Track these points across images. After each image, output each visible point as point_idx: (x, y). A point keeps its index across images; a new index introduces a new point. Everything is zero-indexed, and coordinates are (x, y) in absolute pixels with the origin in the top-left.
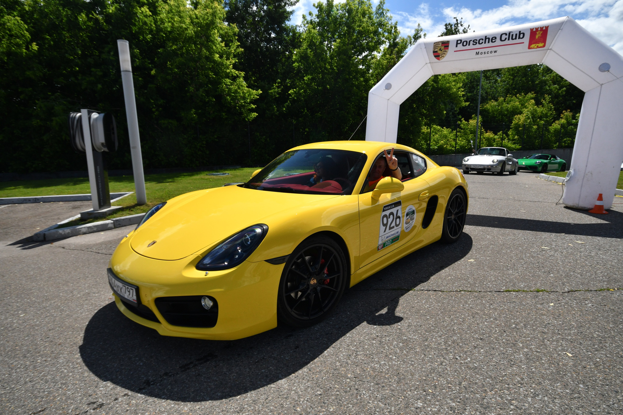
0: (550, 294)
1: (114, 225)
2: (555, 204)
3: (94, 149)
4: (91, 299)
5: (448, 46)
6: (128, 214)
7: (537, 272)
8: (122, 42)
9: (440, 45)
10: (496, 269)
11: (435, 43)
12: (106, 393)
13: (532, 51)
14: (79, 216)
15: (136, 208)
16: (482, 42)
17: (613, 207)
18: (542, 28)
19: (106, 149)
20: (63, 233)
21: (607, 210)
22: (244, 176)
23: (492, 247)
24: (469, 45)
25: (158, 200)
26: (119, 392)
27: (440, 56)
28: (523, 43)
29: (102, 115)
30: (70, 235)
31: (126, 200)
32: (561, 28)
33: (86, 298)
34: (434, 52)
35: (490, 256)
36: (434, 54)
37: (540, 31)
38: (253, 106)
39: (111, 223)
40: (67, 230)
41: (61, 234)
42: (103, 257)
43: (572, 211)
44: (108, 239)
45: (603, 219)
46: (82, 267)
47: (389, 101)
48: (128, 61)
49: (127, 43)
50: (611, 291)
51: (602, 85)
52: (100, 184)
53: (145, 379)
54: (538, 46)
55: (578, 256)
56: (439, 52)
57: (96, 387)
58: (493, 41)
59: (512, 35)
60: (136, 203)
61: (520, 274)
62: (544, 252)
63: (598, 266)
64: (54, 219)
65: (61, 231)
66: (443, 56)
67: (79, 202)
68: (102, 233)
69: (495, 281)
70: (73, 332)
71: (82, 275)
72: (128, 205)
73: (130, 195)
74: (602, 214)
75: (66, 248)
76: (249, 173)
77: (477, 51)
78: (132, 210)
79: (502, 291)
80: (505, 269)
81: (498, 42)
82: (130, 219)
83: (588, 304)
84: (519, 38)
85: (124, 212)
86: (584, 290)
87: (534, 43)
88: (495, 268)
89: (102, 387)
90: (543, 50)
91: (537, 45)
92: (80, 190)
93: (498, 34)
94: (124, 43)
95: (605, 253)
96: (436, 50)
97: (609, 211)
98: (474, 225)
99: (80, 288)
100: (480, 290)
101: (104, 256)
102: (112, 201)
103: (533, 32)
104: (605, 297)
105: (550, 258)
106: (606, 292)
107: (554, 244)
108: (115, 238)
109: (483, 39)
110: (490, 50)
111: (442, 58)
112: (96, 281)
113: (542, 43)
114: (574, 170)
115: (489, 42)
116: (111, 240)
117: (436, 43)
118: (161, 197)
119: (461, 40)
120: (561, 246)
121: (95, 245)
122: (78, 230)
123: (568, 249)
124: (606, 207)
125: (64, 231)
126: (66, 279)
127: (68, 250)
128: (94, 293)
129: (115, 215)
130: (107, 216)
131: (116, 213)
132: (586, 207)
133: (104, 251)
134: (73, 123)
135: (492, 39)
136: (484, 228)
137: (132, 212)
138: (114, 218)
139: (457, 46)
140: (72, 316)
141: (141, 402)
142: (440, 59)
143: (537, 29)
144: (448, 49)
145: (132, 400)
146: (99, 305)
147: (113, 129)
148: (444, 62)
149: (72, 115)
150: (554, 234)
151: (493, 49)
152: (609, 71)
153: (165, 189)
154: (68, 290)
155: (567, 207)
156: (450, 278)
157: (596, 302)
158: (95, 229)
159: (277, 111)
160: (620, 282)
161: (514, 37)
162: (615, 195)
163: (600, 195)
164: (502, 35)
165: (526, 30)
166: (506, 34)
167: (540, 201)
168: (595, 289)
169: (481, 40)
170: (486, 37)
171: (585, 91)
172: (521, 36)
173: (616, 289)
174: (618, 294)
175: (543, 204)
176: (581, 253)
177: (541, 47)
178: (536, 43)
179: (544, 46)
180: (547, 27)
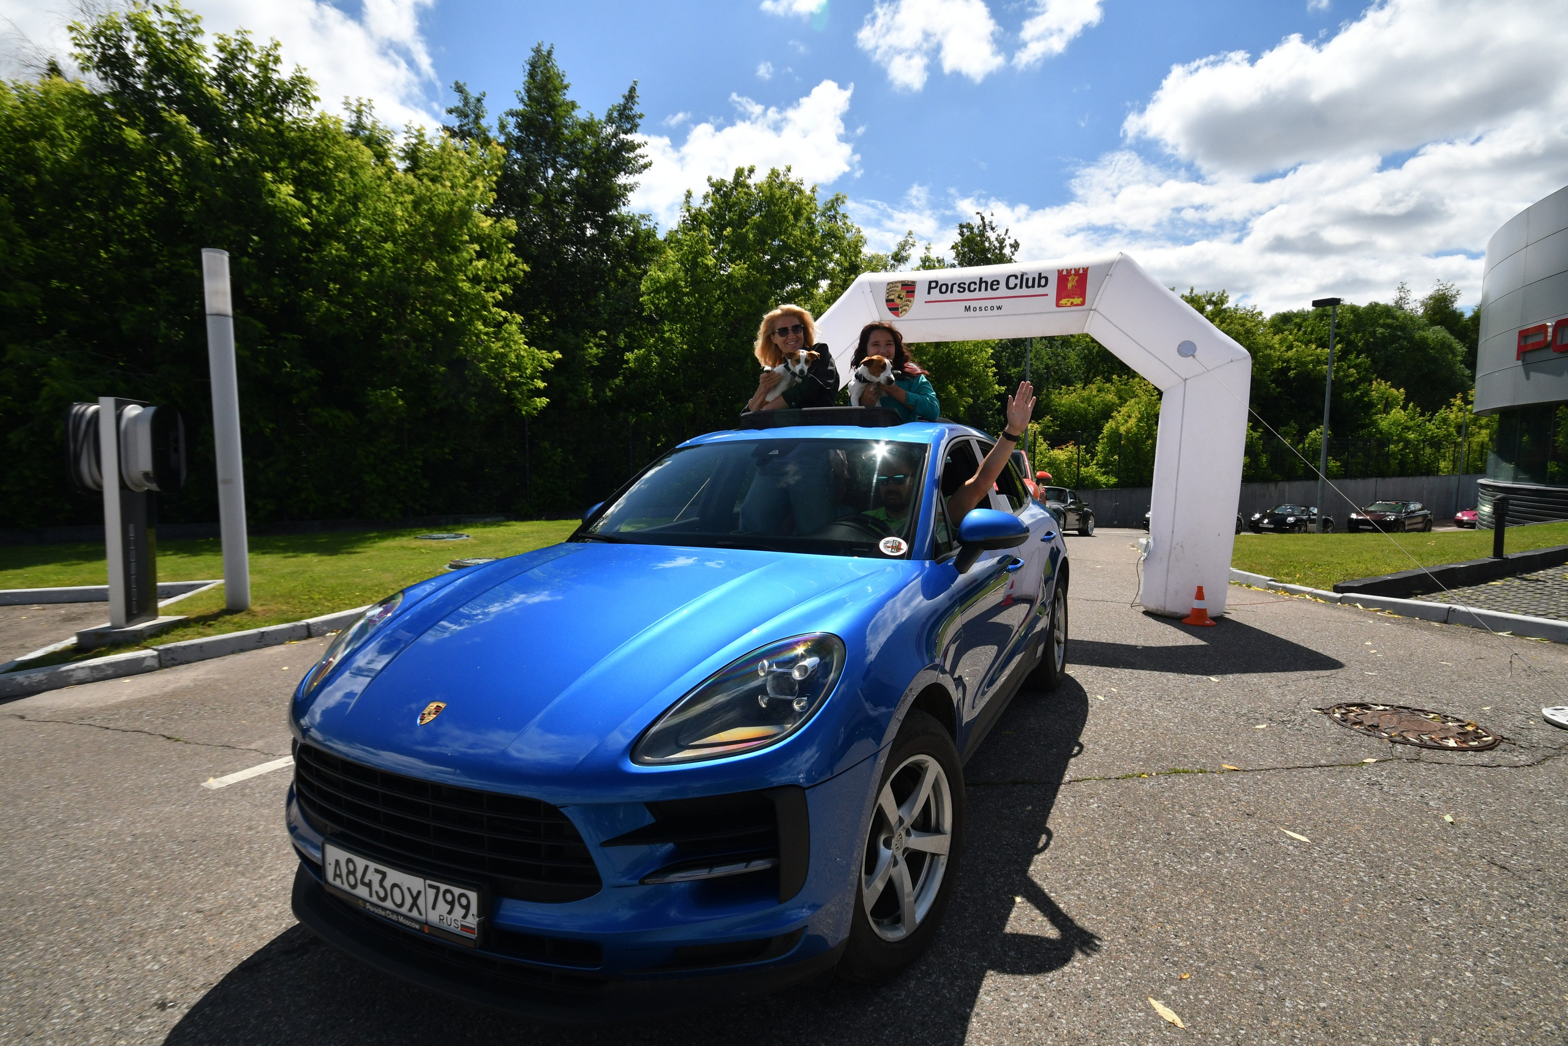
1: (160, 661)
2: (1129, 606)
3: (123, 486)
4: (67, 835)
5: (913, 292)
6: (199, 633)
8: (211, 254)
9: (899, 289)
11: (888, 284)
12: (63, 1029)
13: (1063, 312)
14: (73, 640)
15: (221, 619)
16: (975, 289)
17: (1229, 612)
18: (1077, 271)
19: (154, 487)
20: (26, 683)
21: (1215, 619)
22: (504, 541)
24: (952, 292)
25: (280, 599)
26: (94, 1026)
27: (900, 310)
28: (1047, 295)
29: (151, 410)
30: (44, 687)
31: (202, 599)
32: (1109, 275)
33: (55, 833)
34: (887, 301)
36: (887, 305)
37: (1075, 275)
38: (541, 384)
39: (153, 657)
40: (38, 676)
41: (21, 684)
42: (117, 737)
43: (1153, 620)
44: (139, 696)
45: (1200, 637)
46: (60, 761)
48: (225, 293)
49: (225, 256)
50: (1144, 777)
51: (1185, 380)
52: (133, 565)
53: (157, 996)
54: (1072, 303)
55: (1117, 712)
56: (898, 301)
57: (45, 1017)
58: (995, 287)
59: (1027, 279)
60: (224, 607)
63: (1143, 731)
64: (9, 648)
65: (20, 677)
66: (905, 310)
67: (81, 605)
68: (127, 680)
70: (12, 907)
71: (56, 780)
72: (202, 614)
73: (213, 588)
74: (1202, 626)
75: (28, 717)
76: (518, 534)
77: (968, 304)
78: (210, 626)
81: (1002, 291)
82: (201, 646)
83: (1093, 803)
84: (1039, 285)
85: (189, 631)
86: (1097, 777)
87: (1065, 297)
89: (58, 1017)
90: (1082, 310)
91: (1071, 300)
92: (87, 576)
93: (1001, 275)
94: (218, 255)
95: (1167, 704)
96: (891, 297)
97: (1220, 620)
99: (46, 809)
101: (119, 735)
102: (161, 604)
103: (1063, 277)
104: (1127, 790)
106: (1134, 781)
108: (156, 692)
109: (975, 284)
110: (989, 303)
111: (904, 313)
112: (88, 795)
113: (1078, 298)
114: (1154, 539)
115: (986, 289)
116: (146, 698)
117: (892, 283)
118: (290, 593)
119: (937, 282)
120: (1096, 693)
121: (101, 709)
122: (65, 674)
123: (1106, 698)
124: (1212, 612)
125: (28, 677)
126: (15, 790)
127: (33, 723)
128: (77, 821)
129: (164, 637)
130: (145, 640)
131: (167, 633)
132: (1178, 613)
133: (121, 724)
134: (77, 427)
135: (992, 284)
137: (209, 630)
138: (162, 643)
139: (929, 293)
140: (14, 873)
141: (139, 1042)
142: (900, 315)
143: (1069, 271)
144: (913, 296)
145: (119, 1039)
146: (84, 846)
147: (176, 440)
148: (908, 320)
149: (77, 408)
150: (1095, 668)
151: (996, 303)
152: (1194, 356)
153: (304, 572)
154: (15, 816)
155: (1147, 613)
157: (1108, 799)
158: (110, 672)
159: (595, 397)
160: (1167, 760)
161: (1030, 284)
162: (1249, 587)
163: (1200, 589)
164: (1008, 278)
165: (1050, 271)
166: (1016, 277)
167: (1106, 599)
168: (1117, 776)
169: (972, 285)
170: (981, 279)
171: (1162, 390)
172: (1043, 282)
173: (1154, 774)
174: (1151, 784)
175: (1109, 605)
176: (1125, 705)
177: (1077, 305)
178: (1068, 296)
179: (1083, 303)
180: (1086, 270)
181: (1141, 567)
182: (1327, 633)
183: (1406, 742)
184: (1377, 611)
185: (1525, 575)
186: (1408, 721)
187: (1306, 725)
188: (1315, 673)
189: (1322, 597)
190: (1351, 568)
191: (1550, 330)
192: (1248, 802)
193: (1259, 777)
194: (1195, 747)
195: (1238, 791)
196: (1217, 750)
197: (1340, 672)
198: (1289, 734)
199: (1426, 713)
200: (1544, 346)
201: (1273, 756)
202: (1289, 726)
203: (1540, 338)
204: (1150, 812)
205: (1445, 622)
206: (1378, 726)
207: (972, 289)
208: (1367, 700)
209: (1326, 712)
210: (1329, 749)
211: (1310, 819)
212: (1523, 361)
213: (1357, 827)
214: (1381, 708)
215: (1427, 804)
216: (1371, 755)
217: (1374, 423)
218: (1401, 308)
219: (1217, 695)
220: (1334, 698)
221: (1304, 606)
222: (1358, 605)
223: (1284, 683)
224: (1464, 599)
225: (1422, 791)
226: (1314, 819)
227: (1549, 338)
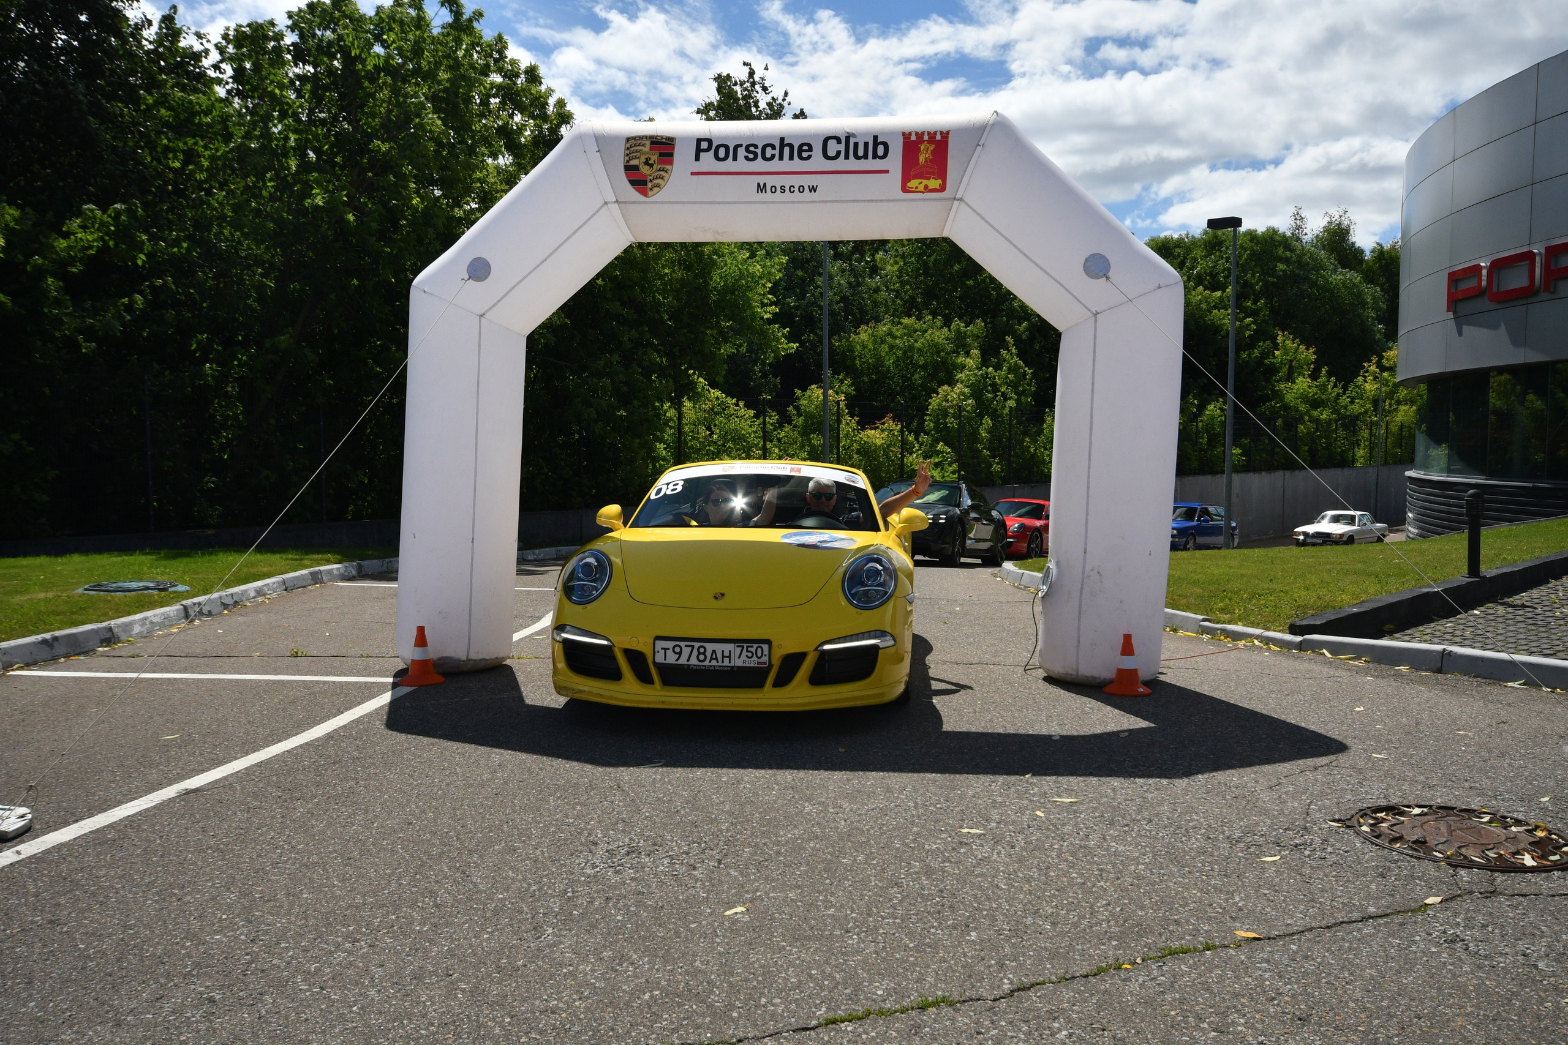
0: (957, 1010)
2: (1020, 670)
5: (671, 155)
7: (933, 930)
9: (647, 149)
10: (809, 938)
11: (628, 139)
13: (912, 200)
16: (773, 156)
17: (1164, 670)
18: (932, 135)
21: (1147, 683)
23: (813, 848)
24: (735, 159)
27: (650, 185)
28: (887, 172)
32: (981, 143)
34: (628, 168)
35: (799, 887)
36: (627, 176)
37: (929, 142)
43: (1062, 691)
45: (1137, 714)
47: (483, 319)
50: (1126, 969)
51: (1096, 314)
54: (926, 187)
55: (1054, 854)
56: (645, 170)
58: (805, 155)
59: (856, 145)
61: (881, 945)
62: (962, 850)
63: (1102, 883)
66: (658, 186)
69: (799, 986)
74: (1135, 696)
77: (762, 179)
79: (814, 1023)
80: (837, 932)
81: (817, 161)
83: (1060, 1030)
84: (875, 156)
86: (1053, 978)
87: (915, 178)
88: (809, 933)
90: (941, 199)
91: (925, 182)
93: (815, 136)
95: (1125, 832)
96: (633, 163)
97: (1154, 684)
98: (771, 768)
100: (741, 1035)
103: (912, 142)
104: (1106, 997)
105: (977, 871)
106: (1112, 978)
107: (995, 815)
109: (773, 147)
110: (796, 181)
111: (656, 189)
113: (936, 179)
114: (1058, 563)
115: (791, 158)
117: (634, 138)
119: (710, 141)
120: (1014, 822)
123: (1031, 830)
124: (1144, 674)
132: (1096, 678)
135: (800, 150)
136: (802, 774)
139: (697, 158)
142: (650, 193)
143: (920, 135)
144: (671, 163)
148: (662, 203)
150: (1001, 779)
151: (807, 180)
152: (1108, 278)
155: (1050, 680)
156: (647, 996)
157: (1081, 1019)
160: (1152, 932)
161: (861, 153)
162: (1175, 630)
163: (1127, 638)
164: (826, 140)
165: (891, 133)
166: (839, 141)
167: (985, 660)
168: (1084, 972)
169: (769, 149)
170: (782, 139)
171: (1061, 330)
172: (881, 150)
173: (1139, 960)
174: (1141, 980)
175: (991, 671)
176: (1063, 840)
177: (934, 190)
178: (920, 176)
179: (942, 188)
180: (945, 135)
181: (1038, 608)
182: (1301, 697)
183: (1470, 865)
184: (1349, 659)
185: (1506, 600)
186: (1461, 830)
187: (1329, 849)
188: (1310, 762)
189: (1275, 641)
190: (1300, 597)
191: (1484, 272)
192: (1293, 996)
193: (1294, 947)
194: (1187, 904)
195: (1272, 977)
196: (1220, 905)
197: (1342, 758)
198: (1312, 868)
199: (1478, 814)
200: (1479, 293)
201: (1302, 907)
202: (1307, 853)
203: (1471, 283)
204: (1153, 1034)
205: (1439, 671)
206: (1425, 842)
207: (768, 155)
208: (1395, 800)
209: (1347, 823)
210: (1373, 886)
211: (1390, 1016)
212: (1454, 313)
213: (1460, 1021)
214: (1417, 811)
215: (1536, 967)
216: (1430, 891)
217: (1278, 395)
218: (1298, 239)
219: (1191, 810)
220: (1351, 802)
221: (1255, 656)
222: (1325, 651)
223: (1275, 781)
224: (1448, 637)
225: (1521, 946)
226: (1396, 1016)
227: (1484, 283)
